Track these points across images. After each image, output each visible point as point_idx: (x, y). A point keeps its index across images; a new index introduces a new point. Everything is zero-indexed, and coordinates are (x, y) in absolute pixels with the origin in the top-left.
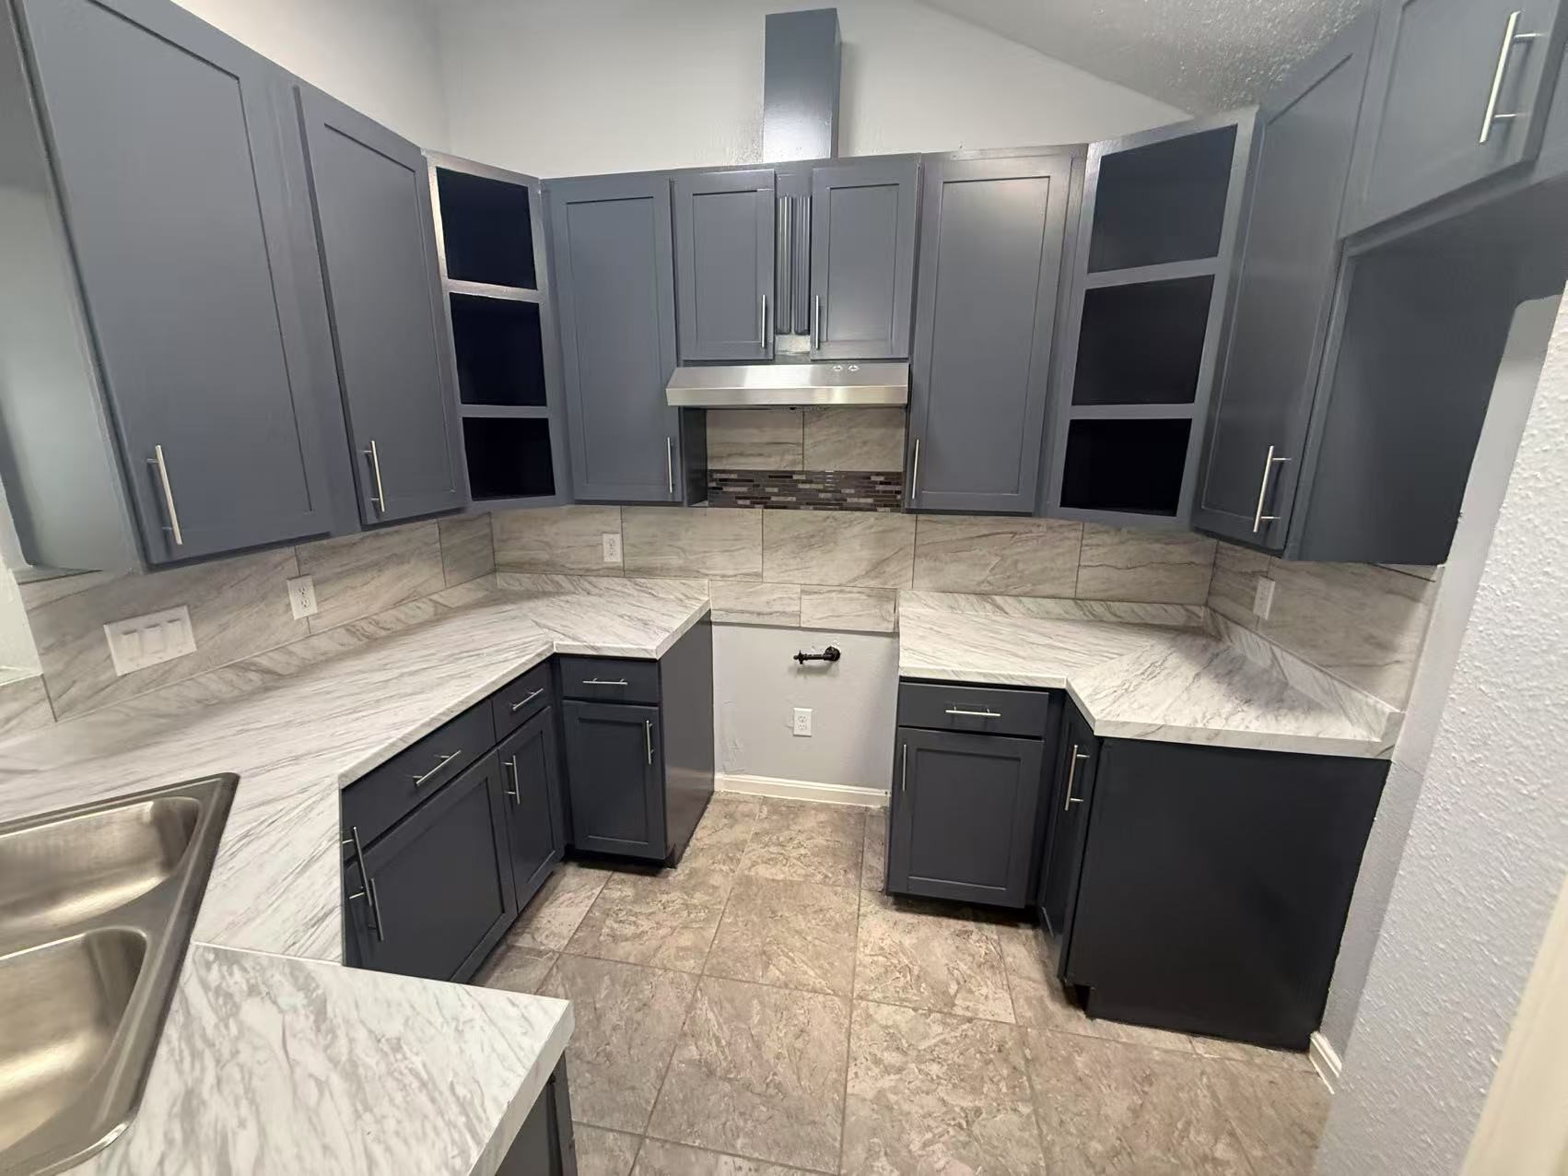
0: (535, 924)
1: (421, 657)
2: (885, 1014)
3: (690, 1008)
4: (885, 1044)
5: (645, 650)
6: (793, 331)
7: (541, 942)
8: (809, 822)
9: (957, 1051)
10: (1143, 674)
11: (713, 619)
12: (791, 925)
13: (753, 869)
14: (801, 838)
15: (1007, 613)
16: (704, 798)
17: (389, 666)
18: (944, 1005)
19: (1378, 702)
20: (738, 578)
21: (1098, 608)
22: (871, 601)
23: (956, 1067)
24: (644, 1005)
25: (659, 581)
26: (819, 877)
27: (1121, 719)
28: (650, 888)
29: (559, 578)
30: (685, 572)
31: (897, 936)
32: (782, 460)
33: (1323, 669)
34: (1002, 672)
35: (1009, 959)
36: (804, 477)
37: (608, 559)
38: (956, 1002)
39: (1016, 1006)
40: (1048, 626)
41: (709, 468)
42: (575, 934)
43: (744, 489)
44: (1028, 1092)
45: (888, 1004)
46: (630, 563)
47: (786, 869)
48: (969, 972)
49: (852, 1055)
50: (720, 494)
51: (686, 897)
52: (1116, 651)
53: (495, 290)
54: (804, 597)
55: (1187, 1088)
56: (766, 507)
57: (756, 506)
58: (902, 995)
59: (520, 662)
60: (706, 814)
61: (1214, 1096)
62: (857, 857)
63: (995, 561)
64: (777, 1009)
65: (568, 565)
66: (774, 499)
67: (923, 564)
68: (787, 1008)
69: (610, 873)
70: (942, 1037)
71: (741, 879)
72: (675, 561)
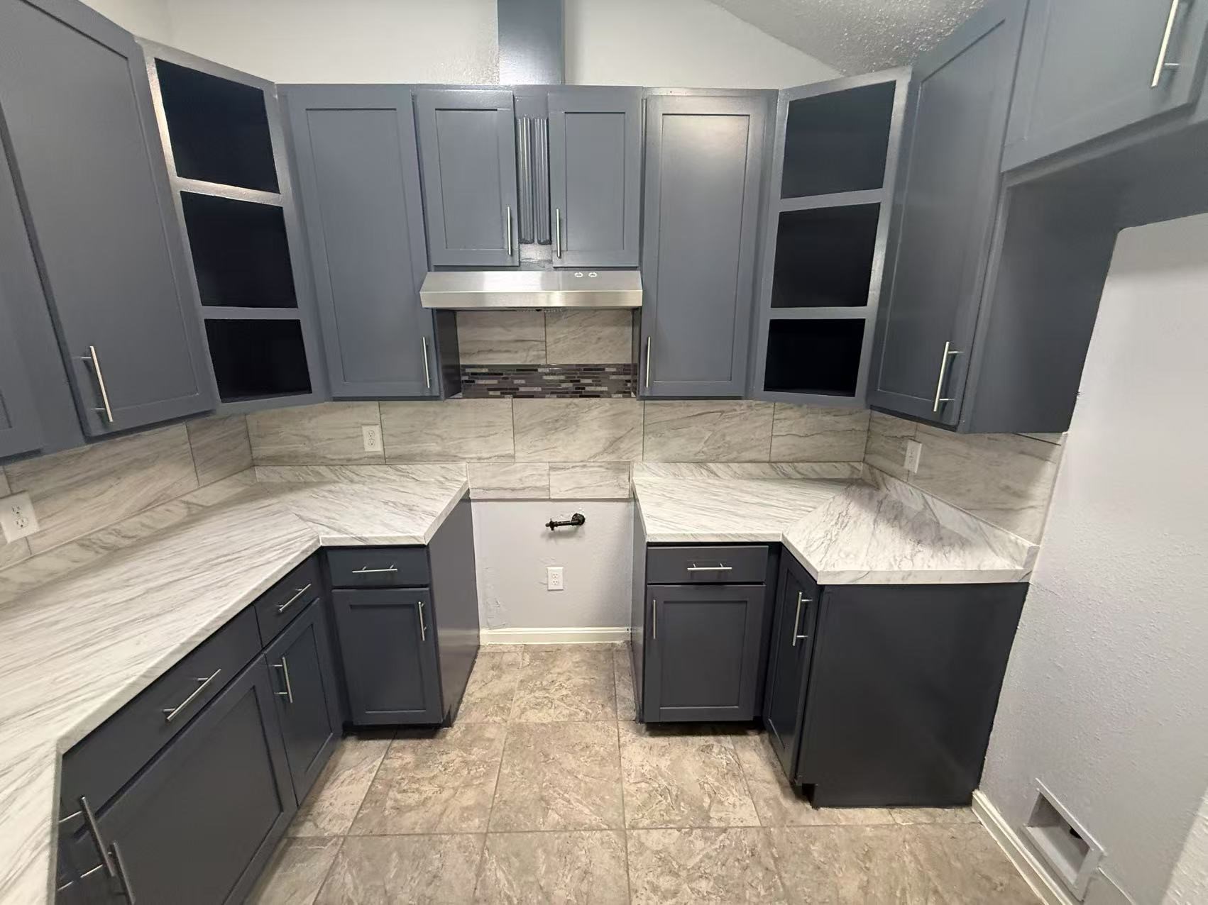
0: (315, 811)
1: (170, 567)
2: (655, 839)
3: (480, 871)
4: (659, 869)
5: (414, 537)
6: (536, 240)
7: (324, 828)
8: (566, 664)
9: (719, 863)
10: (836, 524)
11: (471, 496)
12: (563, 766)
13: (523, 717)
14: (562, 679)
15: (719, 477)
16: (471, 654)
17: (131, 582)
18: (702, 822)
19: (1017, 539)
20: (493, 460)
21: (788, 469)
22: (610, 473)
23: (721, 878)
24: (435, 877)
25: (419, 466)
26: (582, 715)
27: (837, 569)
28: (429, 751)
29: (322, 469)
30: (444, 457)
31: (654, 761)
32: (527, 356)
33: (968, 512)
34: (732, 533)
35: (746, 766)
36: (547, 370)
37: (368, 449)
38: (712, 816)
39: (757, 808)
40: (754, 486)
41: (461, 363)
42: (358, 813)
43: (495, 382)
44: (781, 890)
45: (657, 829)
46: (391, 451)
47: (552, 711)
48: (716, 784)
49: (632, 887)
50: (473, 387)
51: (465, 755)
52: (809, 505)
53: (233, 191)
54: (551, 473)
55: (897, 857)
56: (515, 397)
57: (506, 396)
58: (667, 818)
59: (285, 562)
60: (475, 669)
61: (917, 860)
62: (611, 690)
63: (708, 434)
64: (560, 854)
65: (329, 456)
66: (522, 389)
67: (650, 440)
68: (569, 852)
69: (389, 742)
70: (704, 852)
71: (512, 728)
72: (434, 447)
